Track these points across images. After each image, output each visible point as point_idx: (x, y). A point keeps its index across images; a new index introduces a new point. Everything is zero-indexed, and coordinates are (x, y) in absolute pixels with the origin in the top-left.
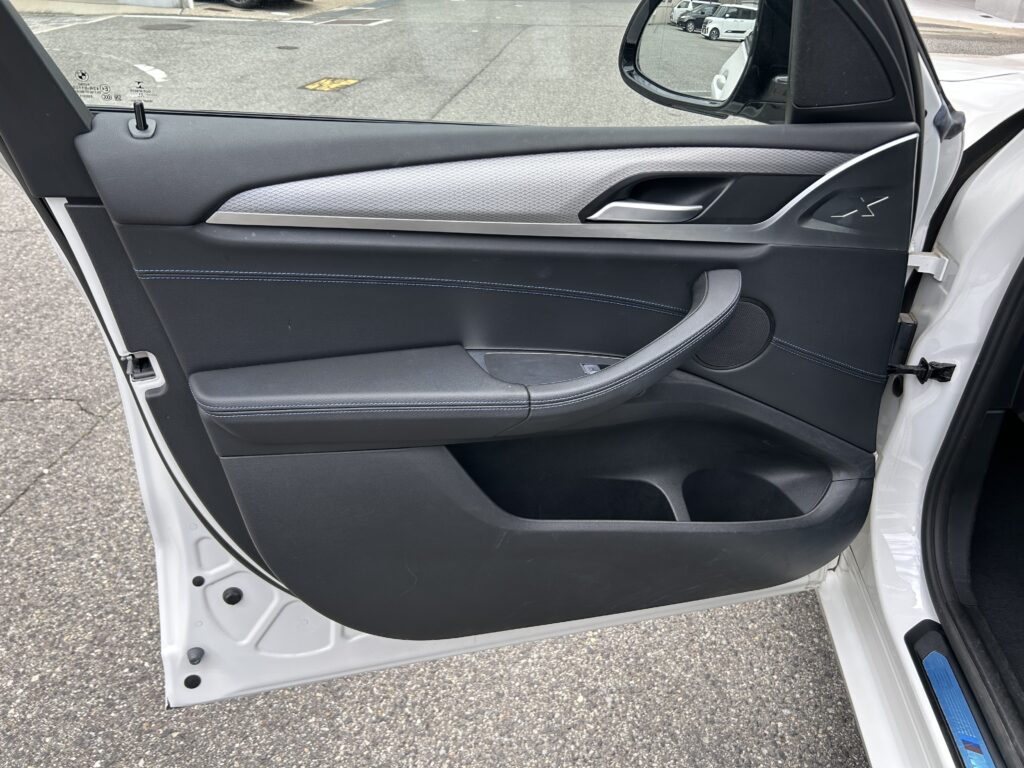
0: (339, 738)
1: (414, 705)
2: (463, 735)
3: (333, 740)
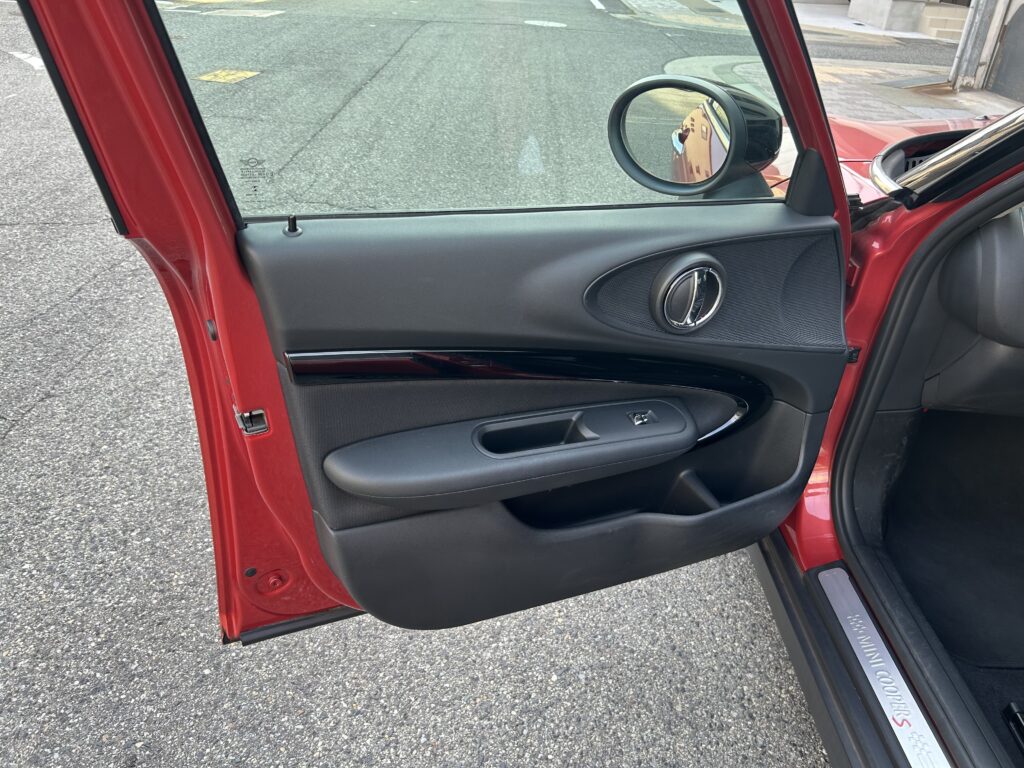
0: (315, 734)
1: (389, 696)
2: (442, 722)
3: (310, 737)
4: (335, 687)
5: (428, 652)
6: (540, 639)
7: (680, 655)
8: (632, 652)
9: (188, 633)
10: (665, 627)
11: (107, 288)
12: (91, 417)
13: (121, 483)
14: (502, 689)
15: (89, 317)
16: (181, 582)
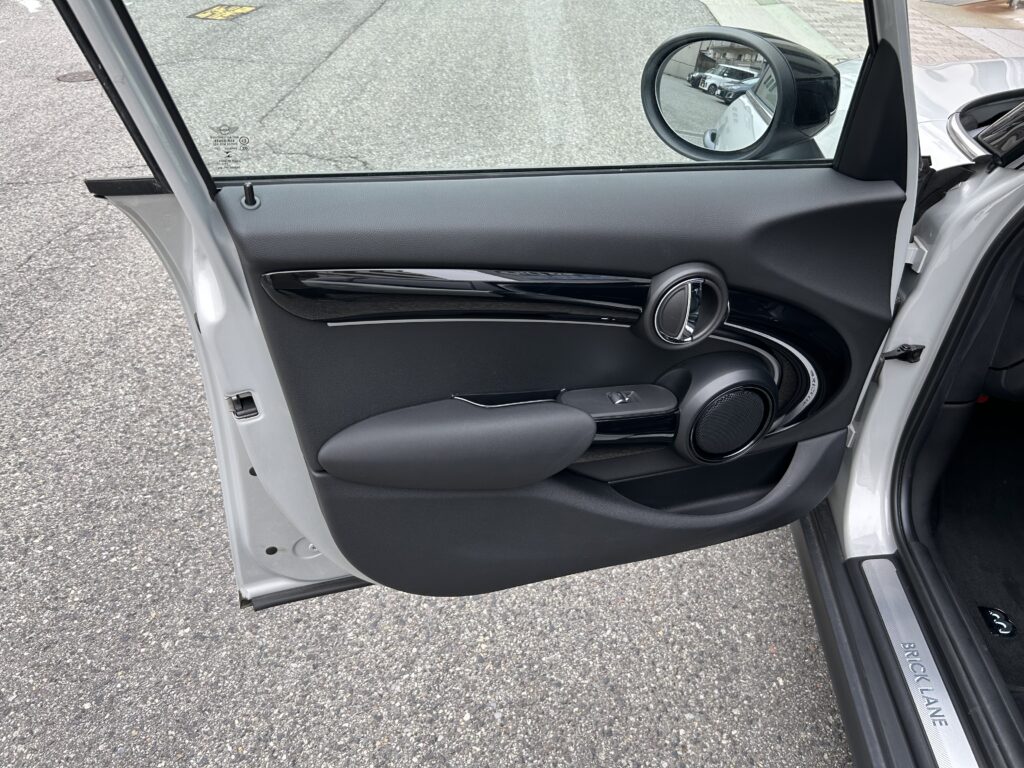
4: (223, 726)
5: (331, 684)
6: (458, 669)
7: (612, 689)
8: (559, 685)
9: (74, 659)
10: (601, 655)
11: (59, 256)
12: (15, 404)
13: (34, 481)
14: (406, 730)
15: (35, 289)
16: (77, 599)
